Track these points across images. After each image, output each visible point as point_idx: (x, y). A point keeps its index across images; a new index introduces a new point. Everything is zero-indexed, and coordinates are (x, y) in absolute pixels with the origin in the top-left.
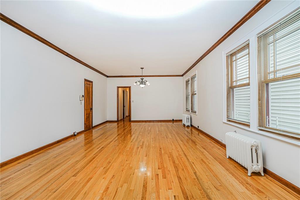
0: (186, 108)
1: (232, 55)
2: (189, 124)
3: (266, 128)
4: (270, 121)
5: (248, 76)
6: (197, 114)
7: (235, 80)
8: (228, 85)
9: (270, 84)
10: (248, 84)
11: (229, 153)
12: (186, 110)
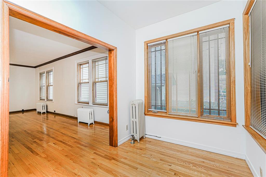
0: (40, 98)
1: (80, 65)
2: (45, 111)
3: (95, 103)
4: (97, 100)
5: (88, 78)
6: (53, 101)
7: (82, 79)
8: (78, 82)
9: (97, 83)
10: (88, 83)
11: (79, 120)
12: (40, 100)
